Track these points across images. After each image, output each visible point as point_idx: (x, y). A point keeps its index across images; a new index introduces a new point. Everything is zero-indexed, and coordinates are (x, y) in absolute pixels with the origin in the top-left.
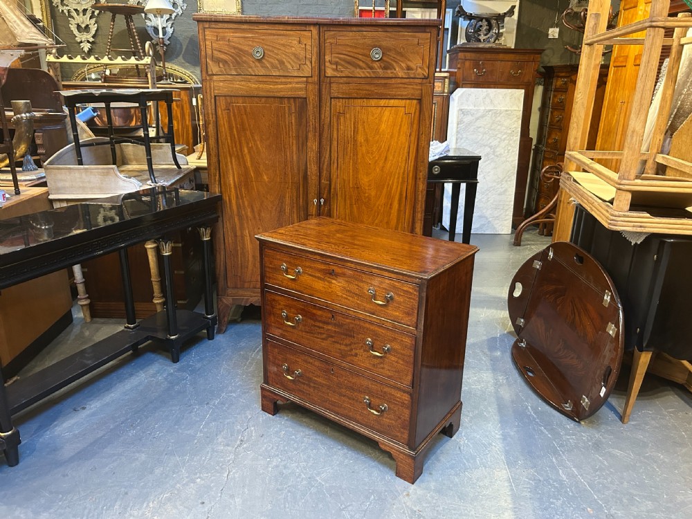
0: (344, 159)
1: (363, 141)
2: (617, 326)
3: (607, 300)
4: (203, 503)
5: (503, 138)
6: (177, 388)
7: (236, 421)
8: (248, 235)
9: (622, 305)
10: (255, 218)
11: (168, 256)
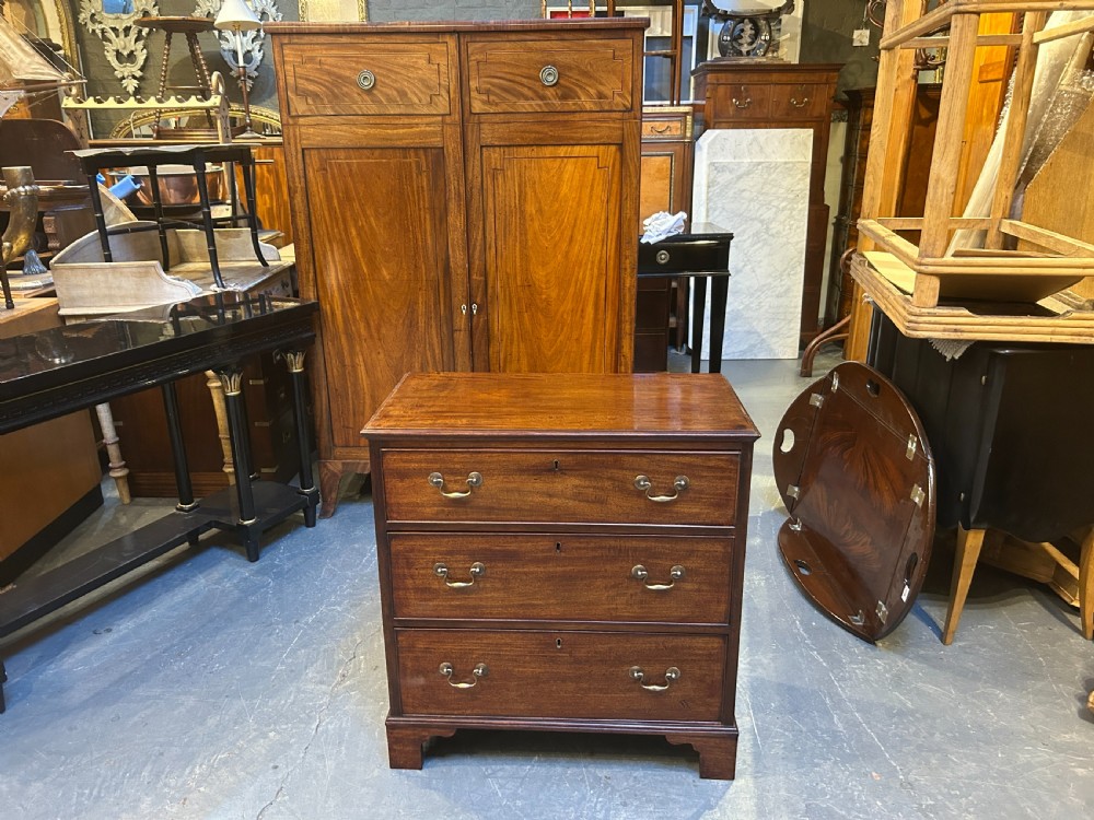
0: (505, 240)
1: (534, 212)
2: (925, 490)
3: (911, 450)
4: (276, 767)
5: (781, 207)
6: (252, 599)
7: (338, 647)
8: (362, 364)
10: (371, 336)
11: (234, 396)
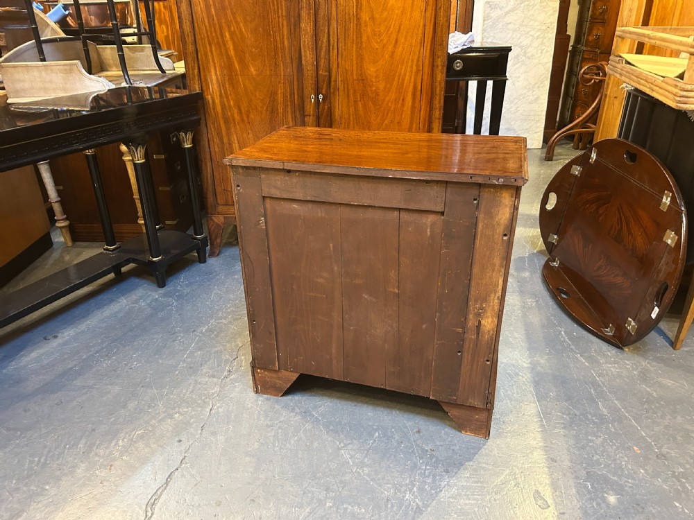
0: (345, 43)
1: (368, 19)
2: (678, 233)
3: (666, 203)
4: (180, 441)
5: (535, 36)
6: (160, 315)
7: (225, 350)
8: (236, 142)
9: (686, 208)
10: (243, 120)
11: (141, 163)
